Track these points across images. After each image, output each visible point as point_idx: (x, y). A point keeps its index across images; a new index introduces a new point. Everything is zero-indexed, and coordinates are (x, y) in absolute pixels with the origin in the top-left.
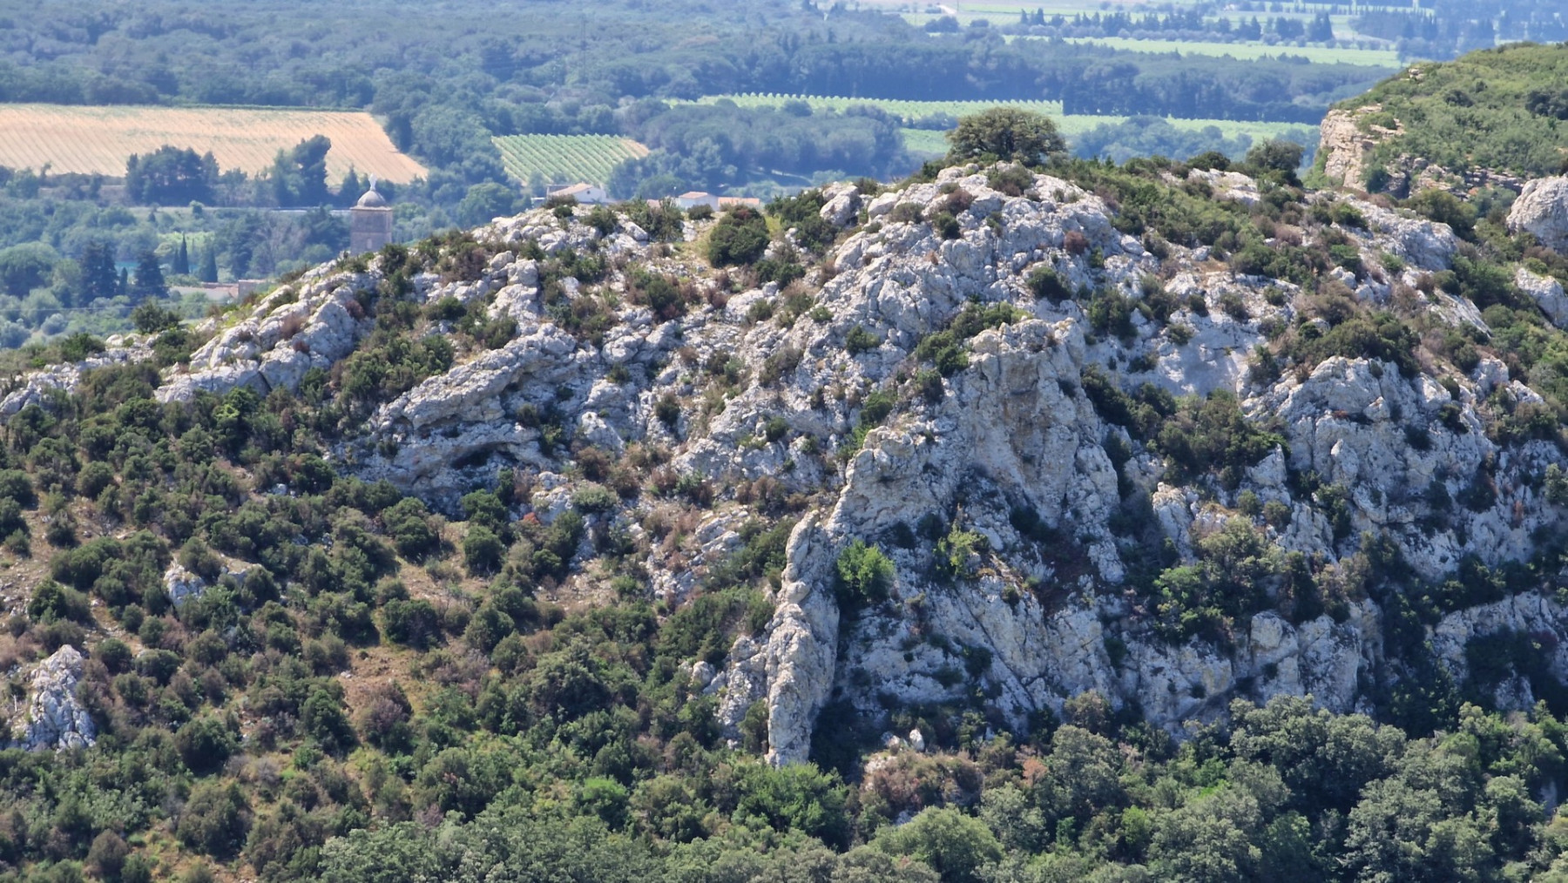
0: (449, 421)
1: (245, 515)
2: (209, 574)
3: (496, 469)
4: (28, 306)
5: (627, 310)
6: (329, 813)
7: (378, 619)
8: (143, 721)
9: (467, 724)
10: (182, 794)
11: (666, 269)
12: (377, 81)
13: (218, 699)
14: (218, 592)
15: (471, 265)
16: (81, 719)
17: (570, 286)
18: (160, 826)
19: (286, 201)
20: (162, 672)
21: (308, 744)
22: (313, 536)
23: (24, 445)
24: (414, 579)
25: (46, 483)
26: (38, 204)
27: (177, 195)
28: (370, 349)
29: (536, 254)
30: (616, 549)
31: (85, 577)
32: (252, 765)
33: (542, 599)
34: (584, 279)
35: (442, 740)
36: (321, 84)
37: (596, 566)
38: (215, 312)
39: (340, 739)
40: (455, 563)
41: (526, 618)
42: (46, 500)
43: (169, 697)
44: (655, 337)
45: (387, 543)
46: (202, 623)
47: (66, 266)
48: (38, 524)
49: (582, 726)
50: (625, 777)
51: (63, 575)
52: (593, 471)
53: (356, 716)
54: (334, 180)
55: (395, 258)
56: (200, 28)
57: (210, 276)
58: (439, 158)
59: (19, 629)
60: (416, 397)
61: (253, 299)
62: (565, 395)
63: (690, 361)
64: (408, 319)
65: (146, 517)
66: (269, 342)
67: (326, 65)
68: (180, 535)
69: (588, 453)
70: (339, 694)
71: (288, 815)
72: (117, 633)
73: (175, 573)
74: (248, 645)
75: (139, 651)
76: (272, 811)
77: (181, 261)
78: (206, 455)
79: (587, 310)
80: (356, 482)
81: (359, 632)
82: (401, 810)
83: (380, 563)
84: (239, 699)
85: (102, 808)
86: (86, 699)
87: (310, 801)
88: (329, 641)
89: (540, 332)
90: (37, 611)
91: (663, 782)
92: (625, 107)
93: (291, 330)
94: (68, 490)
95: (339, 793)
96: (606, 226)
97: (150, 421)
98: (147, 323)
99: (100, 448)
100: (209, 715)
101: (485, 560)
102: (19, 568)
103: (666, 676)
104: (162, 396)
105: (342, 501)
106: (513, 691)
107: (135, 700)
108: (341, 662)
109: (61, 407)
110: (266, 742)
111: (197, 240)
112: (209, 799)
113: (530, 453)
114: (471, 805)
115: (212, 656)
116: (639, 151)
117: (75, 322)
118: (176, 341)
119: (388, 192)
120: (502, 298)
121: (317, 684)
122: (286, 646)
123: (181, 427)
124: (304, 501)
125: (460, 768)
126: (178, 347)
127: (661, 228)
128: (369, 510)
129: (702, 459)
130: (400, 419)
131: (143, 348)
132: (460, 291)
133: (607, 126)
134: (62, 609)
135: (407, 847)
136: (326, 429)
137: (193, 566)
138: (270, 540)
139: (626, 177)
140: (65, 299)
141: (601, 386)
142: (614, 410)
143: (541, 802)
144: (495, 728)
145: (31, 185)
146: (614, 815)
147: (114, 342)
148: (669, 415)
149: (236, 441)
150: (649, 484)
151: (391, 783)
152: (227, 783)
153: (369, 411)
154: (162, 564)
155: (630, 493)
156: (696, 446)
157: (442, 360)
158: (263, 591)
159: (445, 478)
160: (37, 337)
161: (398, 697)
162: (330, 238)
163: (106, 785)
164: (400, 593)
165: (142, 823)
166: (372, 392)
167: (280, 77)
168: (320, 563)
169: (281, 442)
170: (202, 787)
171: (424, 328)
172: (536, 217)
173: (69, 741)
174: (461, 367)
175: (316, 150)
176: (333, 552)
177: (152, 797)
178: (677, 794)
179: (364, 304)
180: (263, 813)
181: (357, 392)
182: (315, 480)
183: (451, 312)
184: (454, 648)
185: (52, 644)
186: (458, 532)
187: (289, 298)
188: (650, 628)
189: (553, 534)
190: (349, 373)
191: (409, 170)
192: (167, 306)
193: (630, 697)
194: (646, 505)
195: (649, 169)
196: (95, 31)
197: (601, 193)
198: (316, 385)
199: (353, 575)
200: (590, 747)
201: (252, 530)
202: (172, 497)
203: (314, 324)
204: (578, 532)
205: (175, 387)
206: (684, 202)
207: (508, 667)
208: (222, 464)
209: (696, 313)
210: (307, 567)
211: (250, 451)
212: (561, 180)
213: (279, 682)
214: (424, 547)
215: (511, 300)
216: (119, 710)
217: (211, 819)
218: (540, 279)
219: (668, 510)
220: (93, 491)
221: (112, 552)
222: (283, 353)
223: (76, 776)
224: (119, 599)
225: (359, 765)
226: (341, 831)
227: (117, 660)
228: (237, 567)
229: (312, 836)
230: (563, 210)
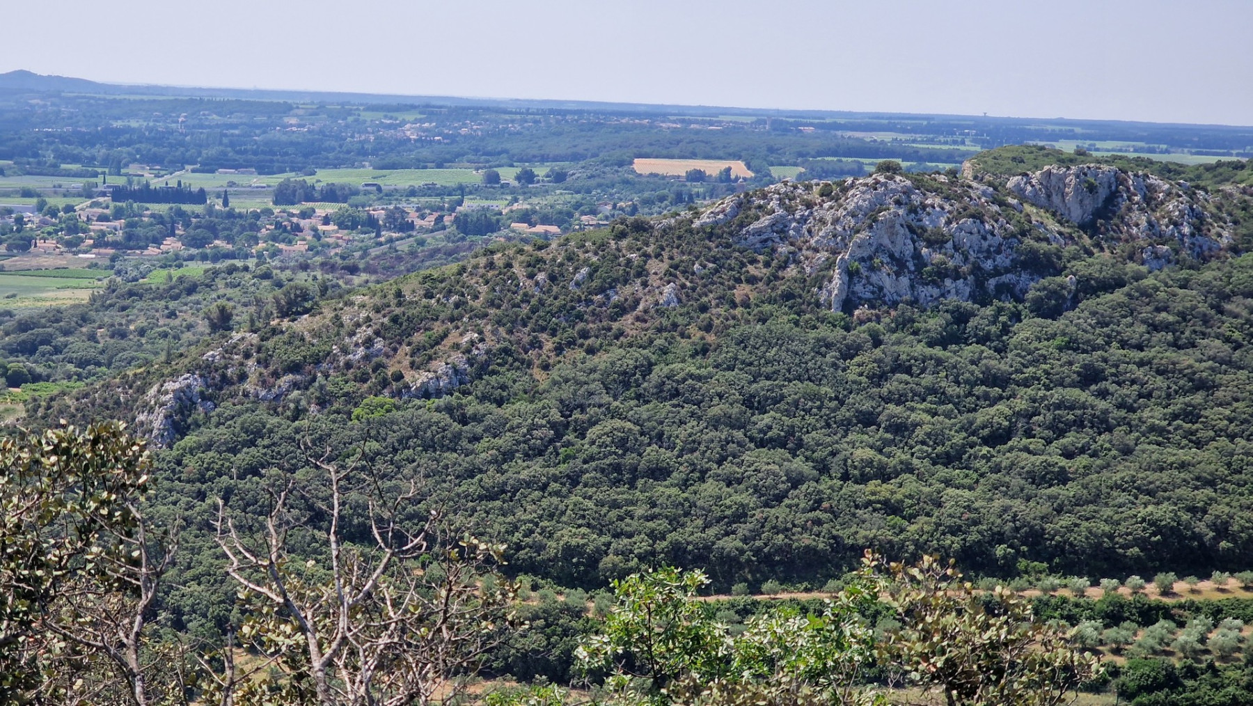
0: (759, 232)
1: (712, 253)
2: (704, 267)
3: (770, 243)
4: (663, 205)
5: (800, 207)
6: (731, 322)
7: (743, 277)
8: (689, 301)
9: (763, 302)
10: (698, 317)
11: (810, 197)
12: (743, 154)
13: (706, 296)
14: (706, 271)
15: (764, 196)
16: (675, 300)
17: (787, 201)
18: (693, 325)
19: (722, 181)
20: (694, 289)
21: (727, 306)
22: (728, 259)
23: (662, 237)
24: (751, 269)
25: (667, 246)
26: (665, 182)
27: (696, 180)
28: (741, 215)
29: (779, 194)
30: (797, 262)
31: (676, 267)
32: (714, 311)
33: (780, 274)
34: (790, 200)
35: (757, 306)
36: (730, 155)
37: (792, 266)
38: (706, 206)
39: (734, 305)
40: (760, 265)
41: (776, 278)
42: (667, 249)
43: (695, 295)
44: (806, 213)
45: (745, 260)
46: (703, 278)
47: (672, 196)
48: (665, 255)
49: (789, 303)
50: (799, 315)
51: (671, 267)
52: (792, 244)
53: (738, 300)
54: (733, 177)
55: (747, 195)
56: (702, 141)
57: (705, 199)
58: (757, 172)
59: (661, 279)
60: (751, 227)
61: (714, 204)
62: (786, 226)
63: (815, 219)
64: (750, 209)
65: (690, 254)
66: (718, 214)
67: (731, 150)
68: (697, 258)
69: (791, 240)
70: (734, 295)
71: (722, 322)
72: (683, 280)
73: (696, 266)
74: (713, 283)
75: (688, 284)
76: (719, 321)
77: (698, 195)
78: (703, 240)
79: (791, 207)
80: (738, 246)
81: (739, 281)
82: (748, 322)
83: (743, 265)
84: (711, 296)
85: (680, 320)
86: (676, 295)
87: (727, 319)
88: (731, 282)
89: (780, 212)
90: (665, 275)
91: (808, 316)
92: (800, 160)
93: (723, 211)
94: (672, 247)
95: (734, 318)
96: (795, 187)
97: (691, 231)
98: (690, 209)
99: (679, 238)
100: (704, 299)
101: (767, 265)
102: (661, 265)
103: (809, 291)
104: (693, 226)
105: (734, 250)
106: (773, 295)
107: (688, 296)
108: (735, 288)
109: (670, 228)
110: (717, 306)
111: (701, 190)
112: (704, 319)
113: (777, 240)
114: (764, 321)
115: (705, 286)
116: (803, 170)
117: (674, 209)
118: (696, 213)
119: (745, 179)
120: (771, 204)
121: (729, 292)
122: (722, 284)
123: (698, 233)
124: (726, 250)
125: (761, 312)
126: (697, 214)
127: (808, 188)
128: (741, 253)
129: (817, 242)
130: (748, 232)
131: (689, 215)
132: (762, 202)
133: (795, 165)
134: (671, 274)
135: (750, 330)
136: (731, 234)
137: (701, 265)
138: (718, 259)
139: (800, 176)
140: (671, 203)
141: (794, 224)
142: (797, 230)
143: (780, 320)
144: (770, 303)
145: (664, 177)
146: (797, 324)
147: (682, 213)
148: (809, 231)
149: (710, 236)
150: (805, 247)
151: (746, 315)
152: (708, 315)
153: (741, 230)
154: (694, 264)
155: (800, 249)
156: (816, 238)
157: (758, 218)
158: (717, 271)
159: (758, 245)
160: (665, 212)
161: (747, 296)
162: (732, 190)
163: (681, 315)
164: (748, 272)
165: (689, 324)
166: (741, 226)
167: (721, 153)
168: (730, 265)
169: (721, 237)
170: (702, 316)
171: (753, 211)
172: (779, 185)
173: (672, 305)
174: (762, 219)
175: (729, 169)
176: (732, 262)
177: (691, 318)
178: (811, 319)
179: (740, 205)
180: (716, 322)
181: (738, 225)
182: (728, 246)
183: (760, 207)
184: (760, 284)
185: (669, 282)
186: (761, 258)
187: (723, 203)
188: (805, 280)
189: (783, 259)
190: (736, 220)
191: (750, 174)
192: (695, 205)
193: (800, 296)
194: (804, 252)
195: (805, 174)
196: (678, 142)
197: (794, 180)
198: (728, 224)
199: (737, 268)
200: (791, 308)
201: (714, 257)
202: (696, 249)
203: (728, 210)
204: (789, 258)
205: (697, 224)
206: (814, 182)
207: (773, 289)
208: (707, 242)
209: (816, 208)
210: (726, 266)
211: (713, 239)
212: (785, 177)
213: (720, 292)
214: (753, 261)
215: (773, 204)
216: (684, 298)
217: (705, 323)
218: (780, 199)
219: (809, 253)
220: (678, 248)
221: (682, 261)
222: (721, 216)
223: (674, 313)
224: (684, 272)
225: (738, 311)
226: (734, 327)
227: (683, 286)
228: (711, 265)
229: (727, 327)
230: (785, 184)
